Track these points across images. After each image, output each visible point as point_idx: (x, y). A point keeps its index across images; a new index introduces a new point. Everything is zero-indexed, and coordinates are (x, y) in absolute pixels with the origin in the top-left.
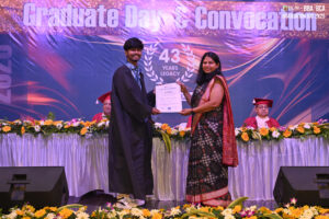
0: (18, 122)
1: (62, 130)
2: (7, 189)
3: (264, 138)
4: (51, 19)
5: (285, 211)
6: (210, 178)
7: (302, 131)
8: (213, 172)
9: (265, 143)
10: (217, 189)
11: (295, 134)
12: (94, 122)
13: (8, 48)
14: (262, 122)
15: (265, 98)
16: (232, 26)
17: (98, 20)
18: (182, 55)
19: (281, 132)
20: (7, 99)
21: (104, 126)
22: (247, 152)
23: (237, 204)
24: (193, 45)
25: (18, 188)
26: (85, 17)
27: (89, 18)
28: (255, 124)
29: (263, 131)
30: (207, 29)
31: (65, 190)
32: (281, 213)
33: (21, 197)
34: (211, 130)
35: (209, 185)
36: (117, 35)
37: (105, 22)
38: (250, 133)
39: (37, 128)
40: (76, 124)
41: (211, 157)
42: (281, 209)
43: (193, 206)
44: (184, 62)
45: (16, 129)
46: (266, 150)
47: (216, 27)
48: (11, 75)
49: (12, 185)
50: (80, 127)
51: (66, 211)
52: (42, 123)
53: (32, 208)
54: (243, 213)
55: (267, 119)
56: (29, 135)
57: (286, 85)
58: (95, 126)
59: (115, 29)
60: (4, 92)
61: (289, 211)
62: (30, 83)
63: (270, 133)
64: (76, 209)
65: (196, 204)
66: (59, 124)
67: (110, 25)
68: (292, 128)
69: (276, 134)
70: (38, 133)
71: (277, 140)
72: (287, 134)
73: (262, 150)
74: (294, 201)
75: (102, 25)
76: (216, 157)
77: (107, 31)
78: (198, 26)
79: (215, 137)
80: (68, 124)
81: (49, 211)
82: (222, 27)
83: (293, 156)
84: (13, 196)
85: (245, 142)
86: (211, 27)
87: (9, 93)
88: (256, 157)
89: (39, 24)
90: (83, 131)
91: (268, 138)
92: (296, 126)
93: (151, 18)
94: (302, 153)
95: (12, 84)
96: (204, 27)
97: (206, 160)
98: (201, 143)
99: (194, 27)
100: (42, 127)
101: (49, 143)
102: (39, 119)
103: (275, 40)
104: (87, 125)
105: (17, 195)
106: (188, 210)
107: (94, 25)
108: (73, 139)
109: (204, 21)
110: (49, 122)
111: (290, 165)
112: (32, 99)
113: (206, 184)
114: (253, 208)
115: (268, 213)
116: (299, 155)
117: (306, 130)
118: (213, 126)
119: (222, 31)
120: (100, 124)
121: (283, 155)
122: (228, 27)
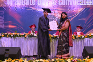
0: (6, 33)
1: (19, 36)
2: (3, 54)
3: (79, 38)
4: (15, 3)
5: (86, 60)
6: (65, 50)
7: (91, 36)
8: (65, 48)
9: (79, 39)
10: (66, 53)
11: (89, 37)
12: (29, 33)
13: (3, 12)
14: (78, 33)
15: (79, 26)
16: (69, 4)
17: (29, 3)
18: (55, 13)
19: (84, 36)
20: (3, 27)
21: (32, 35)
22: (74, 42)
23: (72, 58)
24: (58, 10)
25: (7, 53)
26: (26, 2)
27: (27, 2)
28: (77, 34)
29: (79, 36)
30: (62, 5)
31: (21, 54)
32: (84, 61)
33: (8, 56)
34: (65, 36)
35: (64, 52)
36: (35, 7)
37: (32, 3)
38: (75, 36)
39: (12, 35)
40: (23, 34)
41: (65, 44)
42: (85, 59)
43: (58, 59)
44: (55, 15)
45: (6, 36)
46: (80, 41)
47: (64, 5)
48: (4, 20)
49: (5, 52)
50: (25, 35)
51: (21, 60)
52: (13, 34)
53: (11, 59)
54: (73, 60)
55: (80, 32)
56: (10, 38)
57: (86, 22)
58: (29, 35)
59: (35, 5)
60: (2, 24)
61: (87, 60)
62: (9, 22)
63: (81, 36)
64: (24, 59)
65: (59, 58)
66: (18, 34)
67: (33, 4)
68: (88, 35)
69: (83, 37)
70: (12, 37)
71: (83, 38)
72: (86, 37)
73: (79, 42)
74: (88, 57)
75: (31, 4)
76: (67, 44)
77: (32, 6)
78: (59, 4)
79: (66, 38)
80: (21, 34)
81: (16, 60)
82: (66, 5)
83: (88, 43)
84: (5, 56)
85: (73, 39)
86: (63, 4)
87: (3, 25)
88: (77, 44)
89: (12, 4)
90: (25, 36)
91: (80, 38)
92: (89, 34)
93: (45, 2)
94: (91, 42)
95: (4, 22)
96: (61, 4)
97: (63, 45)
98: (62, 40)
99: (58, 4)
100: (13, 35)
101: (16, 40)
102: (13, 33)
103: (82, 8)
104: (27, 34)
105: (6, 55)
106: (57, 59)
107: (28, 4)
108: (22, 39)
109: (61, 3)
110: (15, 34)
111: (87, 46)
112: (10, 26)
113: (63, 52)
114: (76, 59)
115: (81, 60)
116: (90, 43)
117: (92, 35)
118: (66, 35)
119: (67, 6)
120: (31, 34)
121: (85, 43)
122: (68, 4)
